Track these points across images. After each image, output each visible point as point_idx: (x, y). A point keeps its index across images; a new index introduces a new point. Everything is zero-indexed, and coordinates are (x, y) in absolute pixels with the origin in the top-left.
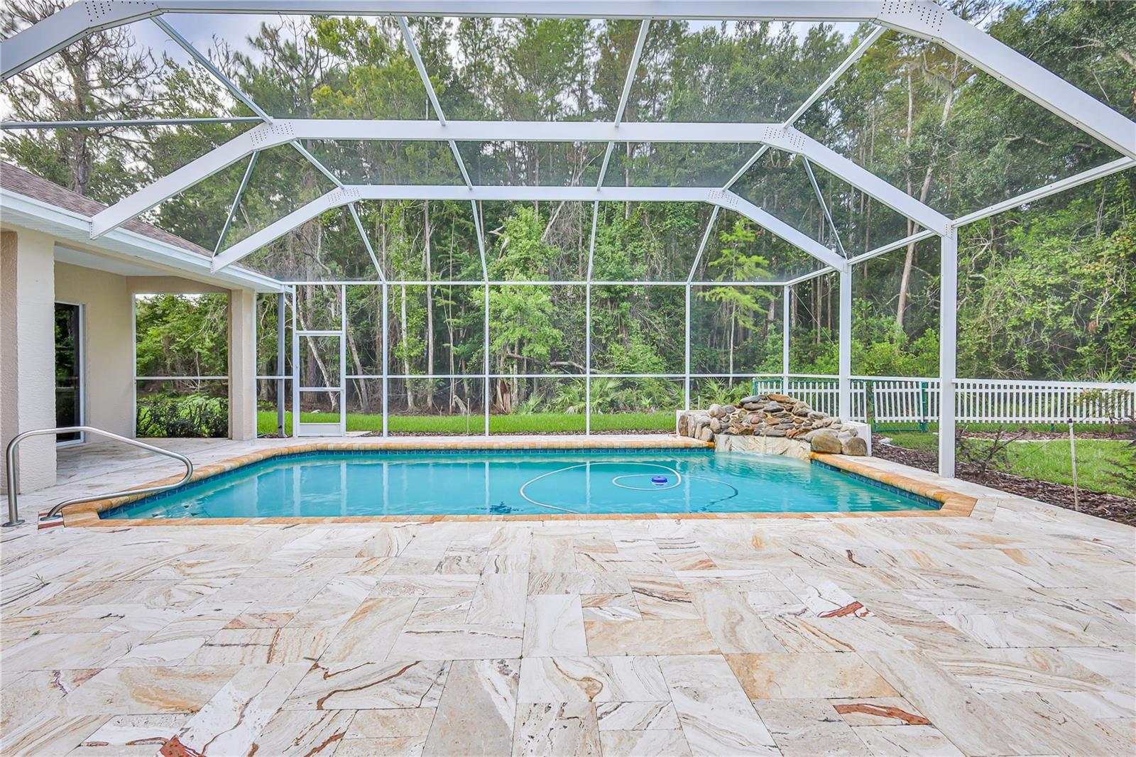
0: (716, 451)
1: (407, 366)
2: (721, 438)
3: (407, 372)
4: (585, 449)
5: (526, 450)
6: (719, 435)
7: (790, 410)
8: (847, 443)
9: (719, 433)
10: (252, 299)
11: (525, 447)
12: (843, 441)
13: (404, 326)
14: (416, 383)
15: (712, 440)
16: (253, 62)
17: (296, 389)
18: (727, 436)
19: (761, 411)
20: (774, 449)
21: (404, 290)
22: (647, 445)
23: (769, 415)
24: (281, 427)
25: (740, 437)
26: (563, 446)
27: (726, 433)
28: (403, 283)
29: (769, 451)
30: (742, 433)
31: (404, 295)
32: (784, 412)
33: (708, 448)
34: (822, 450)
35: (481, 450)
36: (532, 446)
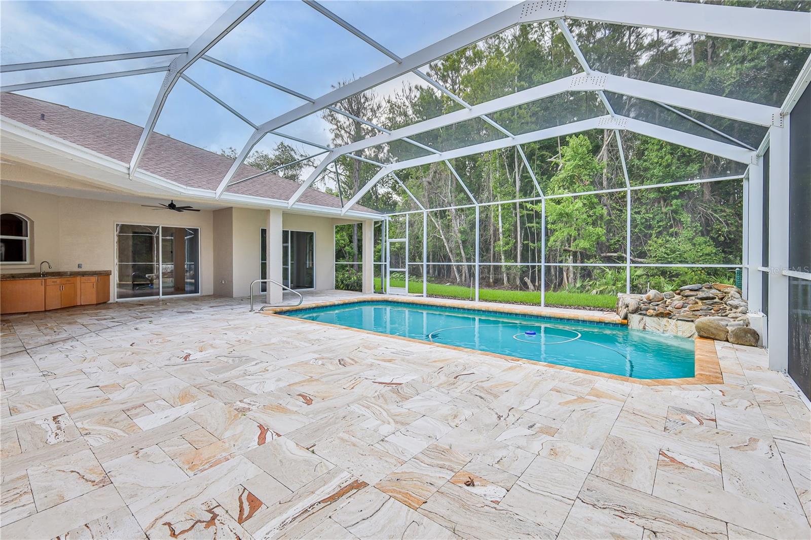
0: (630, 327)
1: (503, 257)
2: (635, 319)
3: (503, 261)
4: (521, 315)
5: (484, 311)
6: (633, 315)
7: (722, 299)
8: (732, 332)
9: (633, 313)
10: (371, 225)
11: (483, 309)
12: (730, 329)
13: (501, 230)
14: (508, 268)
15: (626, 318)
16: (423, 87)
17: (389, 269)
18: (641, 316)
19: (693, 298)
20: (683, 332)
21: (500, 208)
22: (567, 316)
23: (700, 302)
24: (382, 288)
25: (656, 319)
26: (506, 311)
27: (640, 314)
28: (499, 203)
29: (680, 334)
30: (657, 315)
31: (500, 210)
32: (717, 300)
33: (622, 325)
34: (705, 335)
35: (458, 308)
36: (487, 309)
